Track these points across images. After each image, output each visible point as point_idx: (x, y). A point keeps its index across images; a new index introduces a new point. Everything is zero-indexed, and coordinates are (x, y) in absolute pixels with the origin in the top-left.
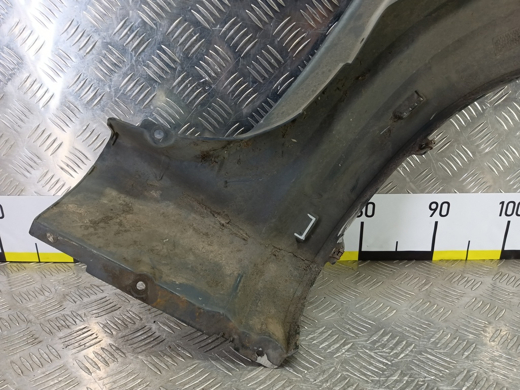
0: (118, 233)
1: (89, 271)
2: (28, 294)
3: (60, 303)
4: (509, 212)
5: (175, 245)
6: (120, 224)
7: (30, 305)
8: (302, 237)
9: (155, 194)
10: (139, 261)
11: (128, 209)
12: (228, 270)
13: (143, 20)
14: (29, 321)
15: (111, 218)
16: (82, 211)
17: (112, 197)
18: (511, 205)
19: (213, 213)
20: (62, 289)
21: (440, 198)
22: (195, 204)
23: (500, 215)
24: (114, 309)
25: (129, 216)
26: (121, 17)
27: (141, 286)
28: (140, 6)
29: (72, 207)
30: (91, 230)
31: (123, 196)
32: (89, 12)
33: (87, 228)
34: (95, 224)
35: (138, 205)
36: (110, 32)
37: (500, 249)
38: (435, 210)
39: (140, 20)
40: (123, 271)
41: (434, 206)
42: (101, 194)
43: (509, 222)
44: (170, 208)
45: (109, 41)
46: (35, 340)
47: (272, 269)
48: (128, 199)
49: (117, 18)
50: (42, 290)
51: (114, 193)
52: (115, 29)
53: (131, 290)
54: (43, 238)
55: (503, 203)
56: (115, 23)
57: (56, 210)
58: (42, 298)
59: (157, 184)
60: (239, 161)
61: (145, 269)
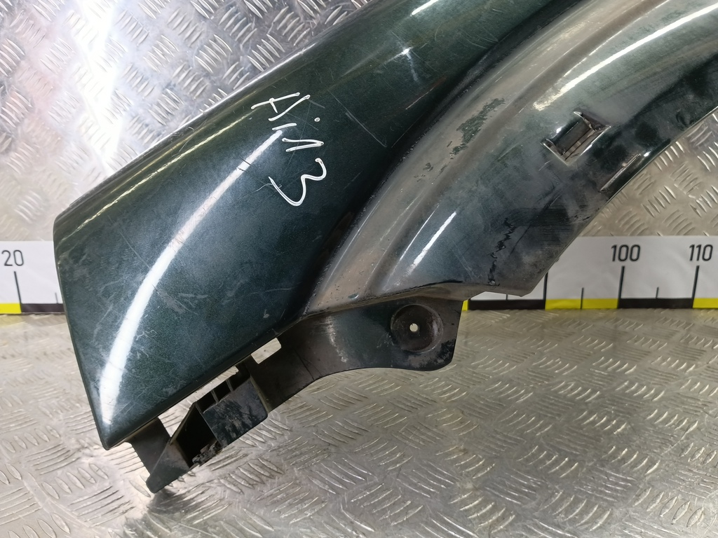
4: (623, 257)
13: (253, 65)
18: (624, 250)
23: (614, 260)
26: (232, 62)
28: (251, 52)
32: (201, 57)
36: (220, 76)
37: (617, 297)
39: (250, 65)
43: (623, 268)
45: (218, 84)
49: (228, 63)
52: (225, 73)
55: (615, 247)
56: (226, 67)
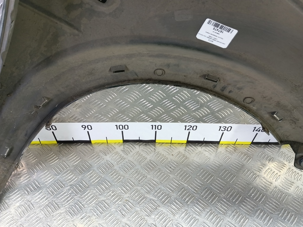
4: (121, 128)
21: (86, 124)
23: (117, 129)
41: (84, 126)
43: (122, 131)
55: (117, 126)
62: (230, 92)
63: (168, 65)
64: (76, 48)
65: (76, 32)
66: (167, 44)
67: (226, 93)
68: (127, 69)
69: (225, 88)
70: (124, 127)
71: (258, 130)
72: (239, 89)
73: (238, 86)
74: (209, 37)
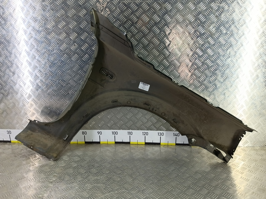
0: (29, 139)
1: (24, 145)
2: (15, 149)
3: (21, 151)
4: (114, 134)
5: (39, 141)
6: (30, 137)
7: (15, 151)
8: (65, 139)
9: (37, 131)
10: (32, 143)
11: (32, 134)
12: (49, 145)
14: (15, 154)
15: (28, 136)
16: (23, 135)
17: (29, 132)
19: (48, 135)
20: (22, 148)
21: (99, 131)
22: (44, 133)
24: (31, 152)
25: (32, 135)
27: (32, 147)
29: (22, 134)
30: (25, 138)
31: (31, 132)
33: (24, 138)
34: (25, 137)
35: (34, 133)
38: (99, 133)
40: (29, 145)
41: (98, 132)
42: (27, 131)
44: (40, 134)
46: (16, 157)
47: (58, 145)
48: (32, 132)
50: (18, 148)
51: (30, 131)
53: (30, 148)
54: (17, 139)
57: (19, 135)
58: (18, 150)
59: (38, 129)
60: (53, 125)
61: (32, 145)
62: (156, 110)
63: (132, 99)
64: (101, 93)
65: (102, 87)
66: (130, 90)
67: (154, 111)
68: (118, 101)
69: (153, 109)
70: (115, 133)
71: (176, 135)
72: (158, 109)
73: (157, 107)
74: (142, 88)
